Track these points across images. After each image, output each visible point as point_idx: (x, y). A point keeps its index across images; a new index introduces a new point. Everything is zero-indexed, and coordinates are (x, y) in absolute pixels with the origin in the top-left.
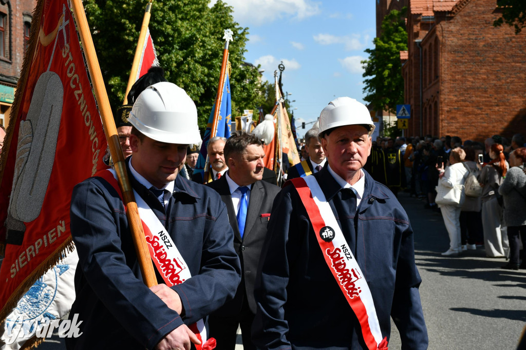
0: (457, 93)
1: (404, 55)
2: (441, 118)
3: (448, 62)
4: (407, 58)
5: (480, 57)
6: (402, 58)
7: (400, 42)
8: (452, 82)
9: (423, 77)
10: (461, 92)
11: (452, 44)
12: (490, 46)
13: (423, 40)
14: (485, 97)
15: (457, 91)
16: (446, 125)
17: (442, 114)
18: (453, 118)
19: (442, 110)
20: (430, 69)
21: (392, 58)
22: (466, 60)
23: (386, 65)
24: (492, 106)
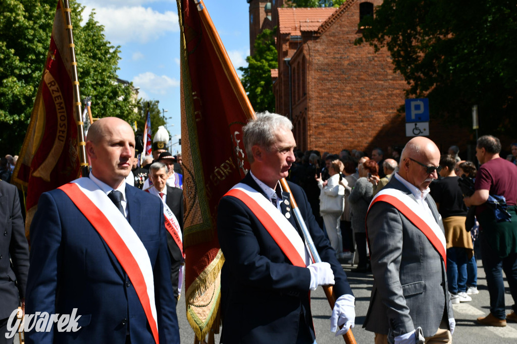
0: (323, 110)
1: (275, 73)
2: (309, 133)
3: (315, 80)
4: (277, 75)
5: (345, 75)
6: (272, 76)
7: (272, 60)
8: (319, 99)
9: (293, 95)
10: (328, 109)
11: (319, 62)
12: (354, 65)
13: (292, 58)
14: (350, 113)
15: (324, 108)
16: (314, 140)
17: (310, 130)
18: (320, 134)
19: (310, 126)
20: (299, 86)
21: (264, 75)
22: (332, 78)
23: (258, 82)
24: (357, 121)
